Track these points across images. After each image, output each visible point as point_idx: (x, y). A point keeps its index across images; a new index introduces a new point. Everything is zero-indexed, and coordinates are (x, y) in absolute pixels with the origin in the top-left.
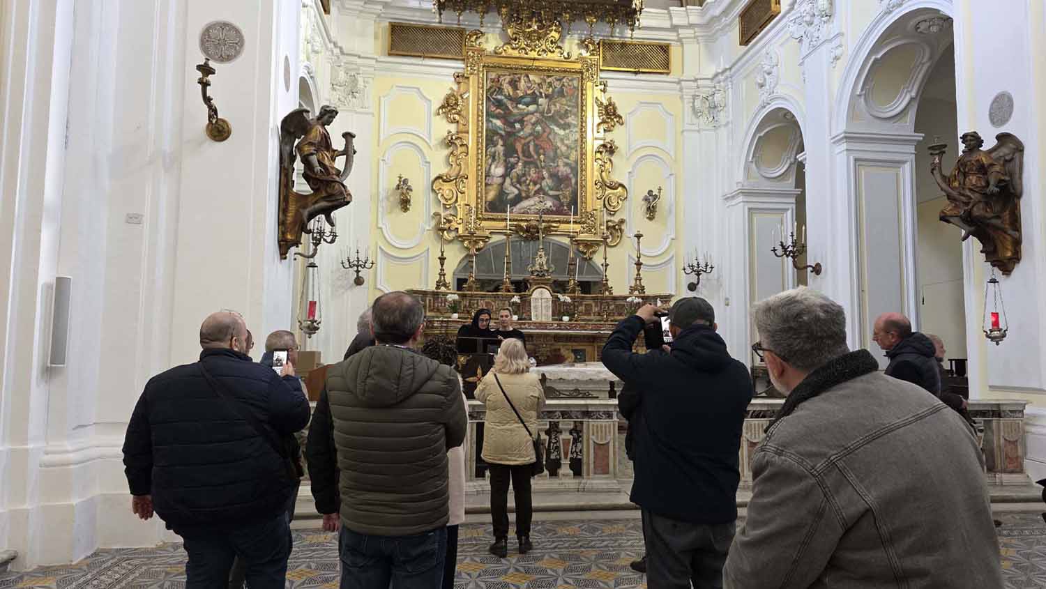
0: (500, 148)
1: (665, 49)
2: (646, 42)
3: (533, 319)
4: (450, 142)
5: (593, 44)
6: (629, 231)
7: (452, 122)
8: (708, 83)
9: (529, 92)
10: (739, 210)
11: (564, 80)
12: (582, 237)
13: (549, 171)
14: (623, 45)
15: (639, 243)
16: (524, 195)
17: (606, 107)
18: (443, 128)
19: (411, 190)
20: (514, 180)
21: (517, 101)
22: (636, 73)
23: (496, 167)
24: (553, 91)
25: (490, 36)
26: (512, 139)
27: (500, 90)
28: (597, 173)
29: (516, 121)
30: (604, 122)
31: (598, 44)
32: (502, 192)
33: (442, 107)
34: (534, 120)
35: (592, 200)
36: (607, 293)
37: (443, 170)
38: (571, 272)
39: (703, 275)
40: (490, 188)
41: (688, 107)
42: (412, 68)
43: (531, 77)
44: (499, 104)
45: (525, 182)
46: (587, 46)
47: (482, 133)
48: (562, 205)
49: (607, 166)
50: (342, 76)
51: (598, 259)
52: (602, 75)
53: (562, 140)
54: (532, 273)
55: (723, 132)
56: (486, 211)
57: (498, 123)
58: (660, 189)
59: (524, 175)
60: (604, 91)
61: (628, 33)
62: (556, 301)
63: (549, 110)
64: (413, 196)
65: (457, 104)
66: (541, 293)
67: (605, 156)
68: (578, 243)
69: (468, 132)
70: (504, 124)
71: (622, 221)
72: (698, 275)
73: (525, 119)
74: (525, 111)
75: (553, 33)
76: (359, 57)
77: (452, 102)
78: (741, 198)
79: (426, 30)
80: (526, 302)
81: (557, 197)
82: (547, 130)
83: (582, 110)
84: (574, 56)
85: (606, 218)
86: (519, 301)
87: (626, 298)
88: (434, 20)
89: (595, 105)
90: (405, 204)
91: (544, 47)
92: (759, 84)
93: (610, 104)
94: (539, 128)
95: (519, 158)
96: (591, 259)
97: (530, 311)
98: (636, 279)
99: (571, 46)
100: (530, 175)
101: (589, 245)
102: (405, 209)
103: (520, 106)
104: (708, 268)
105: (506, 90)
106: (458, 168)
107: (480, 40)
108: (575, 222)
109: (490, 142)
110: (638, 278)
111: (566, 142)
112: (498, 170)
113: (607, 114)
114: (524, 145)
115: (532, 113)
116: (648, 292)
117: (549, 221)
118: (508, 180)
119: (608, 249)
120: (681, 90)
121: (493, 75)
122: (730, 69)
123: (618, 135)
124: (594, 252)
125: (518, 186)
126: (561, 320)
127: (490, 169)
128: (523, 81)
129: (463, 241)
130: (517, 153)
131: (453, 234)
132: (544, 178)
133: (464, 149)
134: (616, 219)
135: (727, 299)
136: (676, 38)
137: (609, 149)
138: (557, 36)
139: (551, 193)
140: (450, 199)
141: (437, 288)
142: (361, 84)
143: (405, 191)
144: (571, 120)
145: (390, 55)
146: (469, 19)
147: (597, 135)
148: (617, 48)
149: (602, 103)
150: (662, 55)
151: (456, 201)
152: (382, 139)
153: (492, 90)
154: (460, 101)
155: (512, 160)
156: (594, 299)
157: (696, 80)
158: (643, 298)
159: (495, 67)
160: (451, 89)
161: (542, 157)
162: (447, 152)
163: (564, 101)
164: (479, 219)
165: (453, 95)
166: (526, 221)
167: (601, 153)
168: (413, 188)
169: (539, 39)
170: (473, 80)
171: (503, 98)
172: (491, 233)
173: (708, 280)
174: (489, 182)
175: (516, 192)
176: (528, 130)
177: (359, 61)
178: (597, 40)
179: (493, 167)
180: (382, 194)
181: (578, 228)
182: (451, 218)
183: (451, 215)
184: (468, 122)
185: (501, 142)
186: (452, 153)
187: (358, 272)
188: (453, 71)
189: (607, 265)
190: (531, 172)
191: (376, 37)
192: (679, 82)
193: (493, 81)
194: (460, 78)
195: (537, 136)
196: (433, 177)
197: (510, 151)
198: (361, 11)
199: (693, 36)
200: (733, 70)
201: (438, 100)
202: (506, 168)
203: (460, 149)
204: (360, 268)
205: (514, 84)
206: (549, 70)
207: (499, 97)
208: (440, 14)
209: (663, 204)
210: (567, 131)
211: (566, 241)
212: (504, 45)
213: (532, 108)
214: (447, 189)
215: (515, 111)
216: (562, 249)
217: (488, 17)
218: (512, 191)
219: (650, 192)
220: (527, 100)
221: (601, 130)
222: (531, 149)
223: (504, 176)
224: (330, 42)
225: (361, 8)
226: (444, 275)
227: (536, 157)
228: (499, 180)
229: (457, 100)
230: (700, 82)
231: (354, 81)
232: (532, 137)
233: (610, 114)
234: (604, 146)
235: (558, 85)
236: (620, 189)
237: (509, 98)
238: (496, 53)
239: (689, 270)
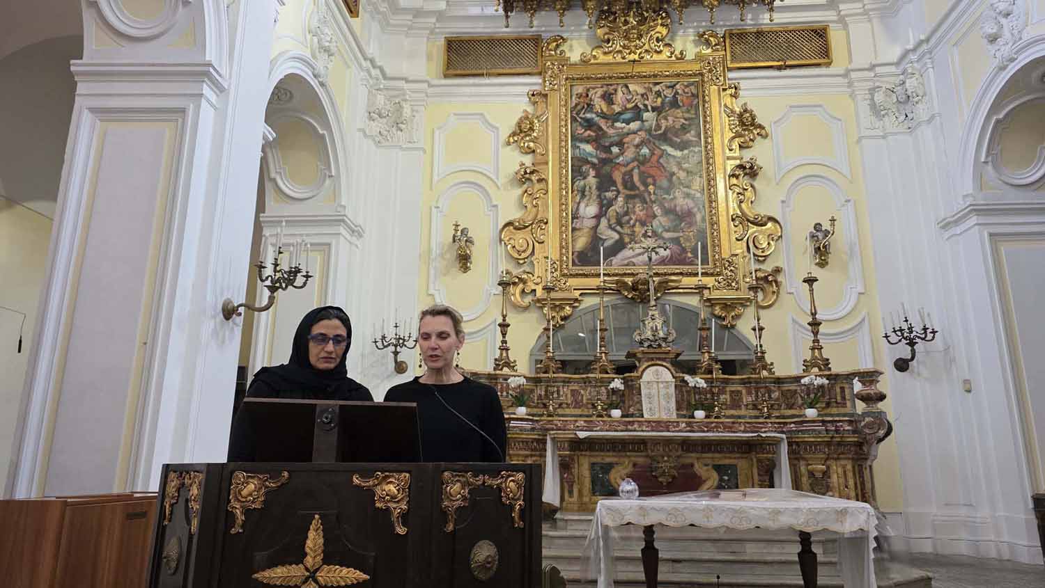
0: (592, 180)
1: (820, 33)
2: (791, 27)
3: (646, 416)
4: (524, 177)
5: (715, 36)
6: (792, 282)
7: (527, 153)
8: (893, 69)
9: (630, 106)
10: (974, 236)
11: (678, 86)
12: (716, 295)
13: (662, 206)
14: (759, 34)
15: (812, 291)
16: (627, 240)
17: (741, 115)
18: (514, 160)
19: (472, 242)
20: (613, 221)
21: (615, 118)
22: (779, 68)
23: (587, 206)
24: (662, 103)
25: (575, 43)
26: (607, 168)
27: (590, 107)
28: (733, 205)
29: (612, 145)
30: (738, 135)
31: (724, 37)
32: (596, 240)
33: (514, 134)
34: (637, 140)
35: (730, 243)
36: (765, 373)
37: (515, 214)
38: (703, 344)
39: (920, 346)
40: (577, 233)
41: (864, 107)
42: (474, 90)
43: (632, 87)
44: (589, 124)
45: (628, 222)
46: (707, 40)
47: (566, 162)
48: (684, 250)
49: (748, 194)
50: (380, 100)
51: (745, 326)
52: (730, 75)
53: (679, 164)
54: (641, 343)
55: (926, 132)
56: (574, 264)
57: (588, 148)
58: (833, 220)
59: (626, 213)
60: (735, 96)
61: (765, 18)
62: (681, 385)
63: (658, 127)
64: (476, 252)
65: (532, 129)
66: (657, 373)
67: (744, 181)
68: (711, 303)
69: (547, 163)
70: (596, 149)
71: (778, 271)
72: (912, 343)
73: (626, 140)
74: (625, 130)
75: (659, 28)
76: (407, 81)
77: (525, 126)
78: (974, 219)
79: (492, 43)
80: (633, 388)
81: (676, 241)
82: (657, 152)
84: (690, 55)
85: (754, 266)
86: (622, 387)
87: (797, 379)
88: (499, 28)
89: (724, 115)
90: (464, 260)
91: (647, 47)
92: (990, 36)
93: (746, 111)
94: (645, 151)
95: (618, 192)
96: (733, 327)
97: (640, 402)
98: (813, 349)
99: (686, 44)
100: (634, 213)
101: (728, 305)
102: (465, 269)
103: (618, 125)
104: (928, 333)
105: (597, 107)
106: (534, 210)
107: (561, 48)
108: (705, 274)
109: (578, 172)
110: (816, 346)
111: (685, 166)
112: (590, 209)
113: (742, 123)
114: (624, 174)
115: (635, 133)
116: (836, 368)
117: (665, 274)
118: (604, 222)
119: (762, 313)
120: (850, 84)
121: (580, 89)
122: (928, 40)
123: (760, 152)
124: (738, 317)
125: (618, 228)
126: (693, 417)
127: (578, 209)
128: (620, 94)
129: (541, 308)
130: (614, 183)
131: (528, 299)
132: (655, 216)
133: (542, 185)
134: (768, 267)
135: (966, 382)
136: (835, 18)
137: (750, 171)
138: (664, 31)
139: (667, 235)
140: (524, 251)
141: (495, 369)
142: (407, 111)
143: (463, 243)
144: (690, 136)
145: (446, 76)
146: (544, 23)
147: (728, 153)
148: (751, 39)
149: (732, 111)
150: (817, 42)
151: (533, 253)
152: (435, 178)
153: (579, 107)
154: (537, 125)
155: (609, 195)
156: (743, 382)
157: (872, 67)
158: (828, 377)
159: (581, 79)
160: (525, 111)
161: (651, 188)
162: (520, 191)
163: (679, 113)
164: (564, 275)
165: (527, 118)
166: (632, 275)
167: (737, 177)
168: (475, 240)
169: (640, 37)
170: (555, 99)
171: (594, 116)
172: (581, 295)
173: (927, 352)
174: (578, 226)
175: (617, 236)
176: (630, 154)
177: (406, 86)
178: (721, 32)
179: (582, 205)
180: (435, 250)
181: (709, 281)
182: (524, 276)
183: (524, 272)
184: (547, 151)
185: (592, 173)
186: (526, 191)
187: (396, 353)
188: (526, 89)
189: (761, 329)
190: (637, 209)
191: (429, 57)
192: (845, 75)
193: (579, 96)
194: (538, 97)
195: (643, 161)
196: (500, 227)
197: (605, 183)
198: (410, 28)
199: (861, 10)
200: (933, 41)
201: (507, 125)
202: (601, 206)
203: (537, 186)
204: (398, 349)
205: (608, 98)
206: (655, 76)
207: (589, 116)
208: (507, 17)
209: (839, 242)
210: (686, 152)
211: (693, 301)
212: (593, 49)
213: (634, 125)
214: (520, 239)
215: (611, 132)
216: (691, 313)
217: (569, 17)
218: (611, 236)
219: (818, 227)
220: (627, 116)
221: (735, 145)
222: (636, 178)
223: (598, 217)
224: (365, 59)
225: (410, 23)
226: (507, 350)
227: (642, 188)
228: (592, 223)
229: (532, 123)
230: (878, 70)
231: (399, 108)
232: (636, 163)
233: (747, 124)
234: (741, 167)
235: (669, 93)
236: (770, 225)
237: (603, 116)
238: (585, 62)
239: (894, 338)
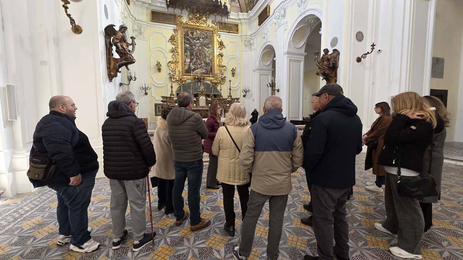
0: (189, 53)
1: (237, 26)
2: (232, 23)
3: (200, 105)
4: (172, 51)
5: (216, 22)
6: (227, 80)
7: (173, 45)
8: (249, 37)
9: (197, 36)
10: (257, 74)
11: (207, 33)
12: (213, 81)
13: (204, 61)
14: (225, 23)
15: (230, 83)
16: (196, 68)
17: (220, 43)
18: (170, 46)
19: (161, 66)
20: (193, 64)
21: (194, 39)
22: (229, 32)
23: (188, 59)
24: (204, 36)
25: (184, 17)
26: (192, 51)
27: (188, 35)
28: (218, 62)
29: (193, 46)
30: (219, 47)
31: (218, 23)
32: (189, 67)
33: (170, 40)
34: (198, 45)
35: (216, 70)
36: (221, 98)
37: (171, 60)
38: (211, 92)
39: (247, 93)
40: (185, 66)
41: (243, 45)
42: (159, 26)
43: (198, 32)
44: (188, 40)
45: (196, 64)
46: (214, 23)
47: (183, 48)
48: (208, 71)
49: (221, 60)
50: (136, 27)
51: (219, 88)
52: (219, 32)
53: (207, 52)
54: (199, 92)
55: (253, 52)
56: (185, 73)
57: (188, 46)
58: (236, 68)
59: (196, 62)
60: (219, 37)
61: (226, 20)
62: (207, 100)
63: (203, 43)
64: (162, 68)
65: (174, 39)
66: (202, 97)
67: (220, 57)
68: (213, 83)
69: (178, 48)
70: (190, 46)
71: (225, 77)
72: (246, 93)
73: (196, 45)
74: (196, 42)
75: (204, 18)
76: (142, 21)
77: (173, 38)
78: (258, 71)
79: (164, 14)
80: (198, 100)
81: (206, 69)
82: (203, 49)
83: (213, 43)
84: (210, 26)
85: (221, 76)
86: (196, 100)
87: (227, 99)
88: (166, 10)
89: (217, 42)
90: (159, 70)
91: (201, 22)
92: (263, 37)
93: (221, 42)
94: (200, 48)
95: (195, 57)
96: (216, 88)
97: (199, 103)
98: (229, 94)
99: (209, 22)
100: (198, 62)
101: (216, 84)
102: (160, 72)
103: (194, 41)
104: (249, 91)
105: (190, 35)
106: (176, 59)
107: (181, 19)
108: (212, 77)
109: (185, 51)
110: (230, 93)
111: (209, 53)
112: (188, 60)
113: (220, 45)
114: (196, 53)
115: (198, 43)
116: (233, 97)
117: (204, 76)
118: (191, 64)
119: (221, 85)
120: (241, 39)
121: (186, 30)
122: (255, 33)
123: (224, 51)
124: (217, 86)
125: (194, 65)
126: (208, 105)
127: (186, 60)
128: (195, 33)
129: (178, 82)
130: (194, 55)
131: (175, 80)
132: (202, 63)
133: (177, 53)
134: (223, 76)
135: (253, 99)
136: (240, 23)
137: (221, 55)
138: (205, 19)
139: (204, 68)
140: (174, 69)
141: (170, 96)
142: (143, 30)
143: (159, 66)
144: (210, 46)
145: (152, 21)
146: (177, 11)
147: (217, 51)
148: (223, 24)
149: (219, 41)
150: (236, 28)
151: (176, 69)
152: (151, 49)
153: (186, 35)
154: (175, 38)
155: (192, 57)
156: (217, 99)
157: (246, 36)
158: (231, 99)
159: (186, 28)
160: (173, 34)
161: (201, 57)
162: (172, 54)
163: (207, 40)
164: (183, 75)
165: (173, 36)
166: (197, 76)
167: (219, 56)
169: (199, 20)
170: (179, 32)
171: (189, 38)
172: (187, 80)
173: (249, 94)
174: (186, 64)
175: (194, 67)
176: (197, 48)
177: (142, 23)
178: (217, 21)
179: (187, 59)
180: (152, 67)
181: (213, 78)
182: (174, 75)
183: (174, 74)
184: (178, 44)
185: (189, 52)
186: (174, 54)
187: (145, 91)
188: (173, 28)
189: (221, 89)
190: (199, 61)
191: (147, 15)
192: (241, 36)
193: (185, 32)
194: (175, 31)
195: (200, 50)
196: (168, 62)
197: (192, 54)
198: (141, 6)
199: (245, 22)
200: (256, 33)
201: (168, 37)
202: (191, 60)
203: (176, 53)
204: (146, 90)
205: (192, 33)
206: (203, 30)
207: (188, 37)
208: (168, 9)
209: (237, 72)
210: (209, 49)
211: (209, 82)
212: (189, 20)
213: (198, 41)
214: (172, 65)
215: (193, 42)
216: (208, 85)
217: (183, 11)
218: (193, 67)
219: (233, 69)
220: (196, 39)
221: (219, 49)
222: (198, 54)
223: (190, 62)
224: (131, 15)
225: (141, 5)
226: (173, 92)
227: (199, 57)
228: (189, 63)
229: (174, 37)
230: (247, 36)
231: (140, 29)
232: (198, 51)
233: (221, 44)
234: (220, 54)
235: (206, 35)
236: (224, 67)
237: (191, 38)
238: (186, 24)
239: (243, 91)
